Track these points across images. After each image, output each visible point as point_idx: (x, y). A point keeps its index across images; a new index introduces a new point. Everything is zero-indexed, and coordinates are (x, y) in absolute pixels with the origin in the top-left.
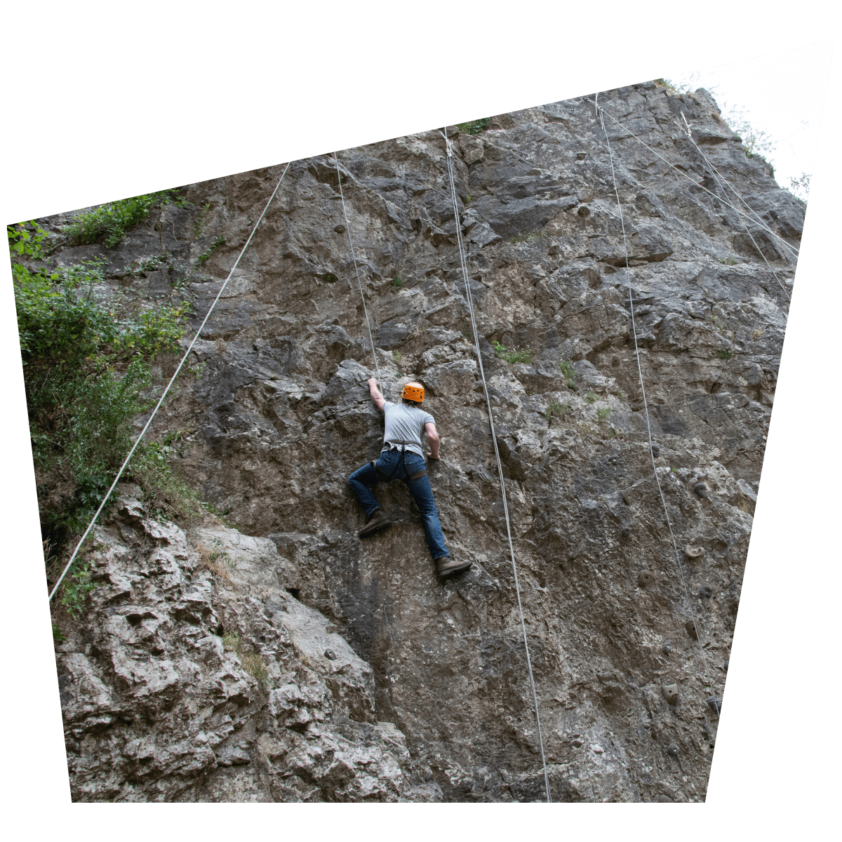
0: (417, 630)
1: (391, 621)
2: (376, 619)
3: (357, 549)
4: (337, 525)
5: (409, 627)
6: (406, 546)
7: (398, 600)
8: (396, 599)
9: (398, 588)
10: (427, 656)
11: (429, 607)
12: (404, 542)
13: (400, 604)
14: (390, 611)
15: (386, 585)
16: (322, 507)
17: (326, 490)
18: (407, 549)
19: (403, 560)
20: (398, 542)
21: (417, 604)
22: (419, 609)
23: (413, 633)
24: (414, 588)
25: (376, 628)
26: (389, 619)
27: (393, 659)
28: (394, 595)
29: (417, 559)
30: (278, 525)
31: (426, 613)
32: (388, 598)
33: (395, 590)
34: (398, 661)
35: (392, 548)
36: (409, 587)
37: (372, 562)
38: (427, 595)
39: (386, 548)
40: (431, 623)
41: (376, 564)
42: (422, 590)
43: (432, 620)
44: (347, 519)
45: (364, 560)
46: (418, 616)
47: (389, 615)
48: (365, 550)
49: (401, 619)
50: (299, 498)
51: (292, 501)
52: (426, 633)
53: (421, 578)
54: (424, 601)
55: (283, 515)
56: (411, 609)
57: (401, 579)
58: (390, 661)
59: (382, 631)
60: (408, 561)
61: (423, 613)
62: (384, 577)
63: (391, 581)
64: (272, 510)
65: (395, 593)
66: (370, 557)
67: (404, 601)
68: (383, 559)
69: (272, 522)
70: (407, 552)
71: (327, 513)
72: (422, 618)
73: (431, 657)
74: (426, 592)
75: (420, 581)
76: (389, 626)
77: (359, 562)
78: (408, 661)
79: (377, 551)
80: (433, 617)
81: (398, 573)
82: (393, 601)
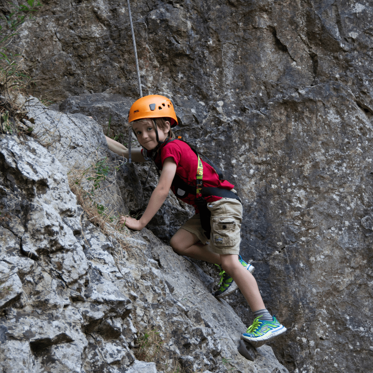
0: (336, 289)
1: (298, 273)
2: (274, 268)
3: (229, 138)
4: (182, 86)
5: (323, 284)
6: (312, 139)
7: (306, 235)
8: (301, 234)
9: (303, 215)
10: (356, 336)
11: (353, 251)
12: (307, 131)
13: (308, 242)
14: (294, 256)
15: (282, 207)
16: (156, 50)
17: (164, 21)
18: (313, 145)
19: (308, 165)
20: (296, 130)
21: (336, 245)
22: (337, 252)
23: (329, 294)
24: (329, 215)
25: (276, 285)
26: (294, 270)
27: (304, 340)
28: (297, 226)
29: (329, 162)
30: (72, 74)
31: (348, 261)
32: (290, 232)
33: (297, 218)
34: (312, 343)
35: (287, 141)
36: (321, 213)
37: (256, 163)
38: (350, 228)
39: (278, 140)
40: (356, 277)
41: (262, 168)
42: (340, 219)
43: (358, 272)
44: (200, 77)
45: (242, 159)
46: (338, 265)
47: (294, 263)
48: (243, 141)
49: (311, 269)
50: (109, 26)
51: (97, 31)
52: (350, 295)
53: (337, 198)
54: (346, 239)
55: (79, 56)
56: (327, 252)
57: (307, 198)
58: (300, 343)
59: (286, 291)
60: (315, 166)
61: (344, 260)
62: (277, 192)
63: (290, 201)
64: (60, 45)
65: (298, 223)
66: (251, 155)
67: (314, 238)
68: (274, 159)
69: (63, 69)
70: (313, 150)
71: (163, 61)
72: (342, 268)
73: (362, 339)
74: (347, 223)
75: (337, 204)
76: (295, 283)
77: (234, 161)
78: (326, 343)
79: (263, 145)
80: (360, 267)
81: (300, 187)
82: (297, 237)
